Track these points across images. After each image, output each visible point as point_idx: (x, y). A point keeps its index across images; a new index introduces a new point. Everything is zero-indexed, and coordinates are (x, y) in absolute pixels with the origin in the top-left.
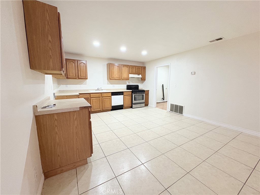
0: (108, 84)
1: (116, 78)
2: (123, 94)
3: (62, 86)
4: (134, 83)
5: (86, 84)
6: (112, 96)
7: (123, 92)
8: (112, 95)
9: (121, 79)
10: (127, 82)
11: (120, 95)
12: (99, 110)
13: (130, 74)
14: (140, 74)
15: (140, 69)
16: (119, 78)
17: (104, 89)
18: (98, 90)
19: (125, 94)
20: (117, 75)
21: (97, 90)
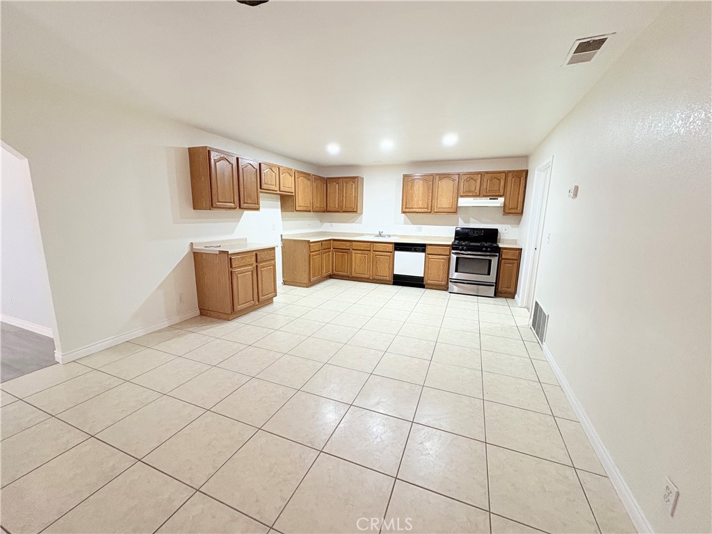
0: (404, 224)
1: (417, 210)
2: (424, 251)
3: (325, 224)
4: (486, 223)
5: (361, 223)
6: (396, 253)
7: (424, 245)
8: (396, 249)
9: (430, 212)
10: (460, 219)
11: (415, 251)
12: (366, 276)
13: (462, 196)
14: (501, 196)
15: (500, 180)
16: (428, 208)
17: (395, 235)
18: (380, 235)
19: (428, 249)
20: (420, 202)
21: (378, 236)
